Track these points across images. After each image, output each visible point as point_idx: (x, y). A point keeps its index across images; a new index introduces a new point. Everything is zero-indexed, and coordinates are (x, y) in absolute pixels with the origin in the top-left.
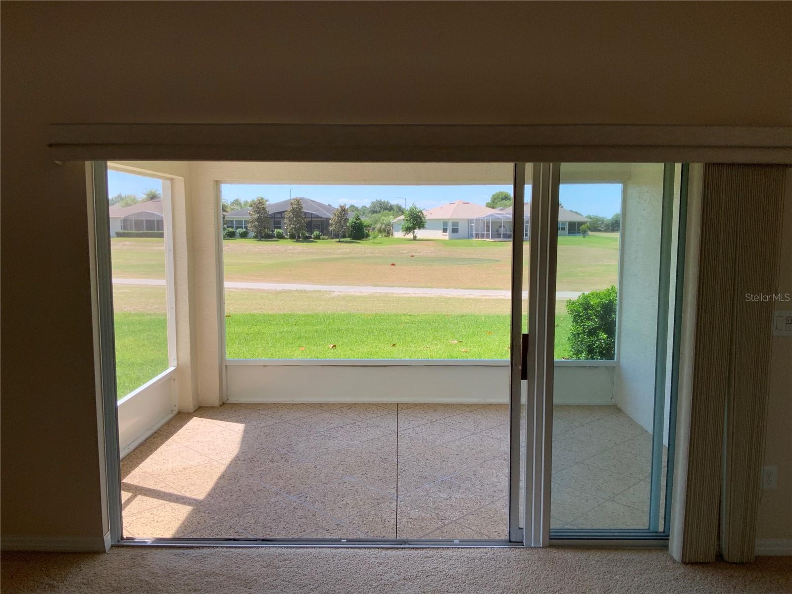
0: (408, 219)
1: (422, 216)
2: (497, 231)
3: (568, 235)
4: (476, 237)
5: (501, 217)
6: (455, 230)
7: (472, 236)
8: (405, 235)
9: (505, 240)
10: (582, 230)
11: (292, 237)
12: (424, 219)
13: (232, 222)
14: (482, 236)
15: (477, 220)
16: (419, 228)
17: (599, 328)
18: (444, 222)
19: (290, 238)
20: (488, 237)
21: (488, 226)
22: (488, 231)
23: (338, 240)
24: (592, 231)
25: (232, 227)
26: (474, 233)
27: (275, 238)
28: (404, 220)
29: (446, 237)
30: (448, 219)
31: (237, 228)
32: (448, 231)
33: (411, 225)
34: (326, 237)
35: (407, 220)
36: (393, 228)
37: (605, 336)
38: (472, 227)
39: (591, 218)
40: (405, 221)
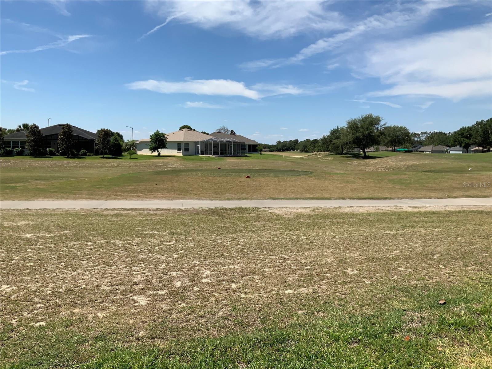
0: (155, 141)
4: (202, 154)
5: (218, 141)
6: (186, 150)
7: (198, 153)
8: (152, 153)
9: (221, 156)
11: (63, 154)
12: (166, 141)
13: (9, 143)
14: (206, 153)
15: (202, 142)
16: (162, 148)
18: (178, 144)
19: (60, 155)
20: (210, 154)
21: (210, 147)
22: (210, 150)
23: (102, 156)
25: (10, 147)
26: (200, 151)
27: (48, 155)
28: (151, 141)
29: (181, 154)
30: (182, 142)
31: (14, 147)
32: (182, 150)
33: (157, 146)
34: (92, 154)
35: (153, 142)
36: (136, 148)
38: (198, 147)
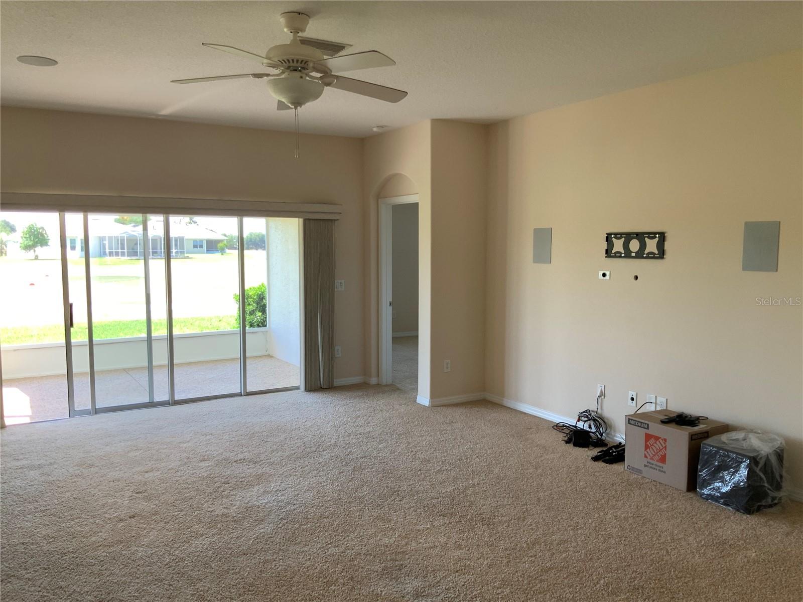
0: (28, 236)
1: (44, 232)
2: (133, 249)
3: (207, 253)
4: (110, 255)
5: (137, 235)
7: (105, 254)
8: (23, 254)
10: (219, 248)
12: (47, 236)
14: (117, 254)
15: (110, 238)
16: (41, 246)
17: (256, 310)
18: (71, 240)
20: (123, 254)
21: (123, 245)
22: (123, 248)
24: (229, 249)
26: (107, 251)
30: (76, 237)
32: (76, 249)
33: (31, 243)
35: (25, 238)
36: (6, 246)
37: (260, 314)
38: (104, 246)
39: (225, 235)
40: (23, 238)
